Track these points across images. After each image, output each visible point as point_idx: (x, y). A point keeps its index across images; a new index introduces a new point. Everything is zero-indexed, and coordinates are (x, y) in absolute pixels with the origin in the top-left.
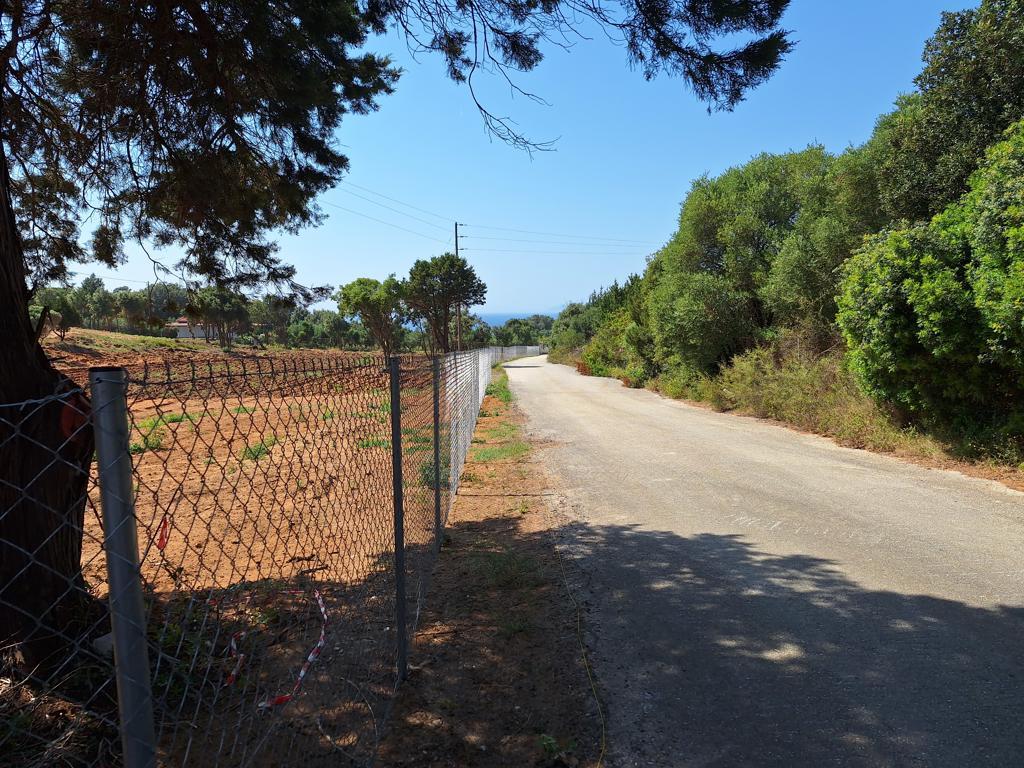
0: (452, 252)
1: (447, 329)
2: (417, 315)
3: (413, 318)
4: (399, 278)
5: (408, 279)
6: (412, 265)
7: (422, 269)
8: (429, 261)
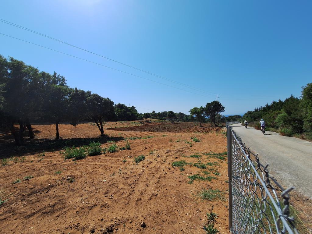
0: (216, 100)
1: (215, 118)
2: (208, 115)
3: (207, 116)
4: (203, 107)
5: (205, 107)
6: (206, 104)
7: (208, 105)
8: (210, 103)
